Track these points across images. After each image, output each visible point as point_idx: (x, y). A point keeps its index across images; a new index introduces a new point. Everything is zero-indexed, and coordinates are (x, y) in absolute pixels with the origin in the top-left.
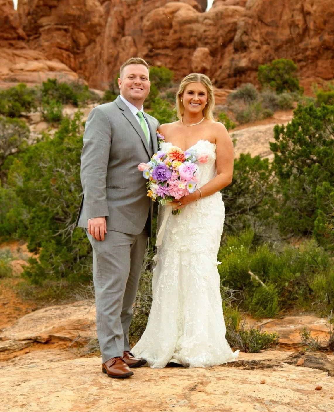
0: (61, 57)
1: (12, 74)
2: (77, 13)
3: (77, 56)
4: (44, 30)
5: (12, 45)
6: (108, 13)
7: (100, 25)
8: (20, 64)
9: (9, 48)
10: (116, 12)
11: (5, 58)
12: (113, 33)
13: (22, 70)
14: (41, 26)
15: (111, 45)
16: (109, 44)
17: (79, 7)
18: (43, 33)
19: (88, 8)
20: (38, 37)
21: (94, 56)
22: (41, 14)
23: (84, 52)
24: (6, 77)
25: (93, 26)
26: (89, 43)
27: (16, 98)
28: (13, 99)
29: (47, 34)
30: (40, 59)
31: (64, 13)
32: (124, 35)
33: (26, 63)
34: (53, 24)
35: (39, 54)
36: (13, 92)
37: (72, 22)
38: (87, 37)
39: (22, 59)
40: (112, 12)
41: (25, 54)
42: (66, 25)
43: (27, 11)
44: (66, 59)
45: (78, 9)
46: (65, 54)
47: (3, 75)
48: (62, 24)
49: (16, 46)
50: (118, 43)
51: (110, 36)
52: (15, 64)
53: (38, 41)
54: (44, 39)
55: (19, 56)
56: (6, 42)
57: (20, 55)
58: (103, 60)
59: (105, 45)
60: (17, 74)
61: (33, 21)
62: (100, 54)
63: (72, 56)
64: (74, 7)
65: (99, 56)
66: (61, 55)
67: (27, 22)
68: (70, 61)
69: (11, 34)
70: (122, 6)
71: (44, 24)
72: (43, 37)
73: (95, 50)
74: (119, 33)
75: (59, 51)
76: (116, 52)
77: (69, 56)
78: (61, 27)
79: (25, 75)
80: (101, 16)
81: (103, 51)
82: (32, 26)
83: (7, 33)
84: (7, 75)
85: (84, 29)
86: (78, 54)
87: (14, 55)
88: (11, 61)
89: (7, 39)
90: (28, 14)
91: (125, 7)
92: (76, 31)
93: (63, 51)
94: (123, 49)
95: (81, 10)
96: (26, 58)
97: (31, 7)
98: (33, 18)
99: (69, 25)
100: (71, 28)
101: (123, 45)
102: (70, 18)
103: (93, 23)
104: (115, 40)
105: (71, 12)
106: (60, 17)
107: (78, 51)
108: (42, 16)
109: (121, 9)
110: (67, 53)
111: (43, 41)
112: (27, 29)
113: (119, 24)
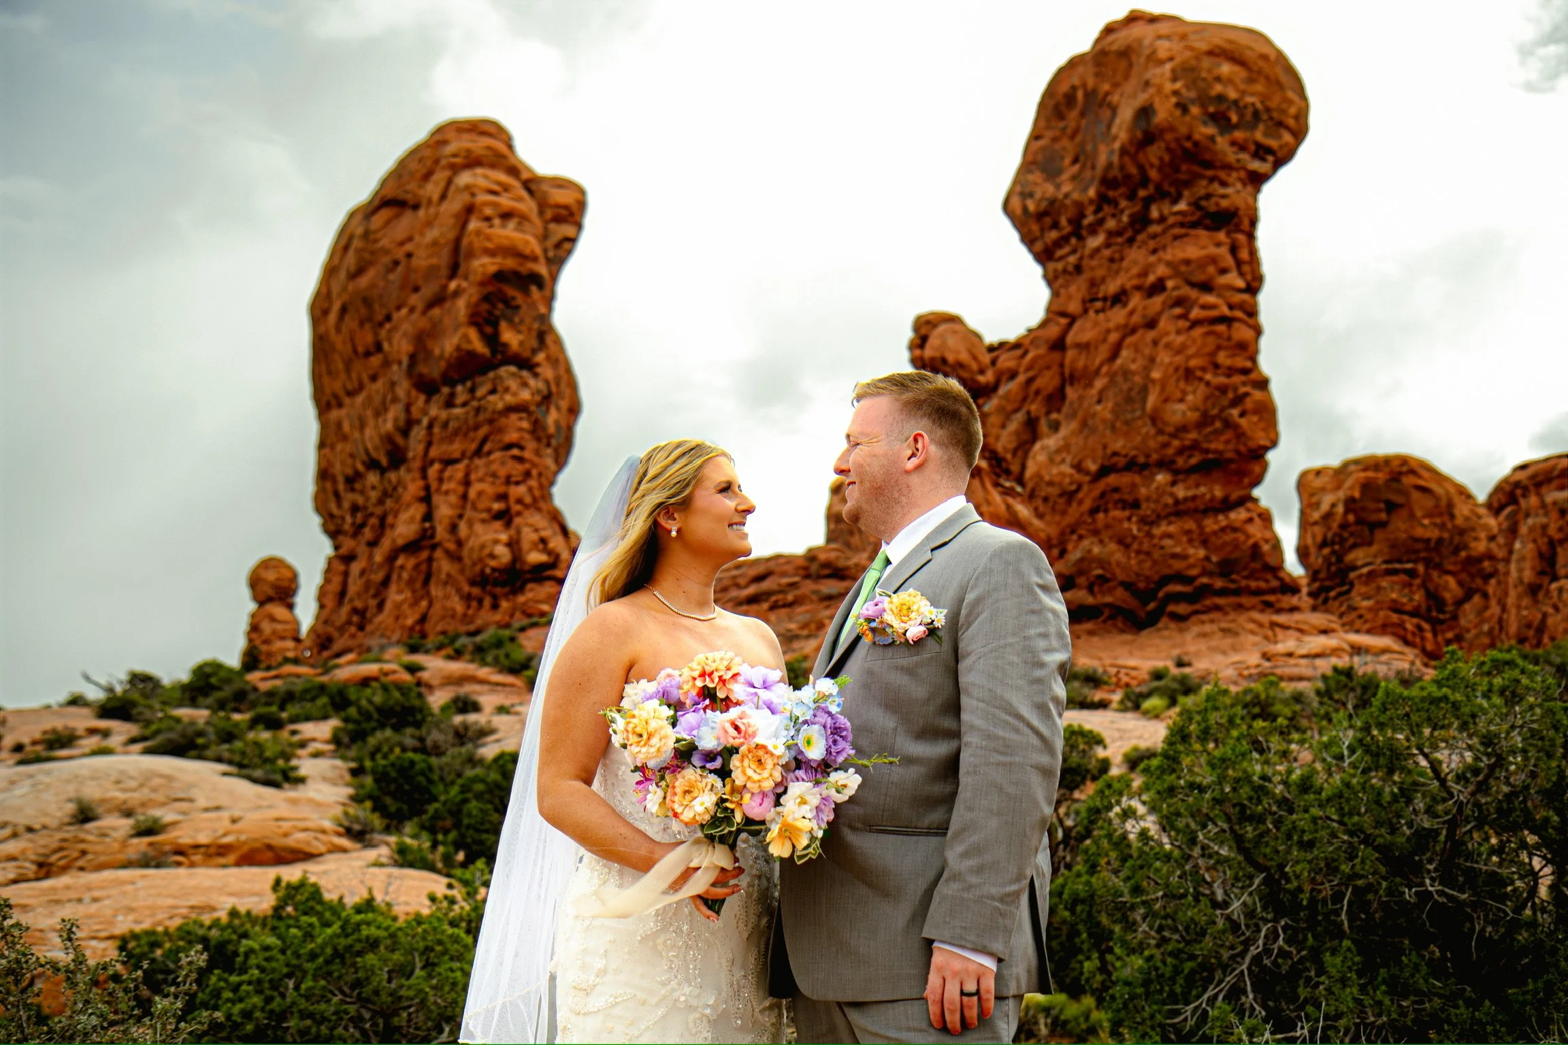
0: (1402, 632)
1: (1267, 664)
2: (1434, 534)
3: (1439, 628)
4: (1360, 576)
5: (1268, 605)
6: (1513, 531)
7: (1490, 556)
8: (1287, 643)
9: (1262, 611)
10: (1532, 529)
11: (1252, 632)
12: (1528, 575)
13: (1290, 655)
14: (1354, 568)
15: (1526, 601)
16: (1519, 597)
17: (1438, 520)
18: (1356, 582)
19: (1459, 521)
20: (1349, 591)
21: (1486, 627)
22: (1351, 541)
23: (1455, 617)
24: (1253, 671)
25: (1476, 560)
26: (1467, 597)
27: (1257, 710)
28: (1249, 712)
29: (1366, 584)
30: (1333, 631)
31: (1404, 536)
32: (1555, 578)
33: (1299, 640)
34: (1379, 560)
35: (1330, 621)
36: (1248, 698)
37: (1423, 554)
38: (1461, 583)
39: (1291, 632)
40: (1523, 530)
41: (1297, 622)
42: (1408, 561)
43: (1319, 539)
44: (1414, 634)
45: (1435, 525)
46: (1410, 624)
47: (1248, 668)
48: (1400, 561)
49: (1278, 605)
50: (1541, 595)
51: (1521, 580)
52: (1276, 642)
53: (1348, 600)
54: (1360, 594)
55: (1285, 627)
56: (1255, 600)
57: (1288, 624)
58: (1507, 634)
59: (1511, 600)
60: (1280, 663)
61: (1333, 559)
62: (1500, 620)
63: (1426, 626)
64: (1426, 522)
65: (1497, 627)
66: (1401, 625)
67: (1320, 560)
68: (1423, 639)
69: (1267, 581)
70: (1546, 514)
71: (1360, 563)
72: (1360, 588)
73: (1488, 614)
74: (1541, 573)
75: (1395, 617)
76: (1539, 616)
77: (1420, 628)
78: (1397, 566)
79: (1296, 665)
80: (1492, 538)
81: (1505, 616)
82: (1333, 569)
83: (1257, 579)
84: (1258, 666)
85: (1450, 567)
86: (1442, 622)
87: (1273, 625)
88: (1266, 638)
89: (1258, 592)
90: (1324, 544)
91: (1554, 515)
92: (1435, 574)
93: (1405, 617)
94: (1557, 609)
95: (1442, 527)
96: (1301, 631)
97: (1329, 528)
98: (1333, 552)
99: (1415, 561)
100: (1421, 568)
101: (1555, 599)
102: (1420, 546)
103: (1474, 553)
104: (1534, 590)
105: (1419, 532)
106: (1393, 546)
107: (1442, 616)
108: (1354, 546)
109: (1544, 520)
110: (1415, 620)
111: (1358, 599)
112: (1323, 575)
113: (1541, 555)
